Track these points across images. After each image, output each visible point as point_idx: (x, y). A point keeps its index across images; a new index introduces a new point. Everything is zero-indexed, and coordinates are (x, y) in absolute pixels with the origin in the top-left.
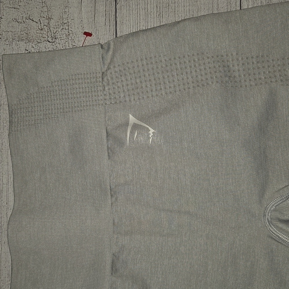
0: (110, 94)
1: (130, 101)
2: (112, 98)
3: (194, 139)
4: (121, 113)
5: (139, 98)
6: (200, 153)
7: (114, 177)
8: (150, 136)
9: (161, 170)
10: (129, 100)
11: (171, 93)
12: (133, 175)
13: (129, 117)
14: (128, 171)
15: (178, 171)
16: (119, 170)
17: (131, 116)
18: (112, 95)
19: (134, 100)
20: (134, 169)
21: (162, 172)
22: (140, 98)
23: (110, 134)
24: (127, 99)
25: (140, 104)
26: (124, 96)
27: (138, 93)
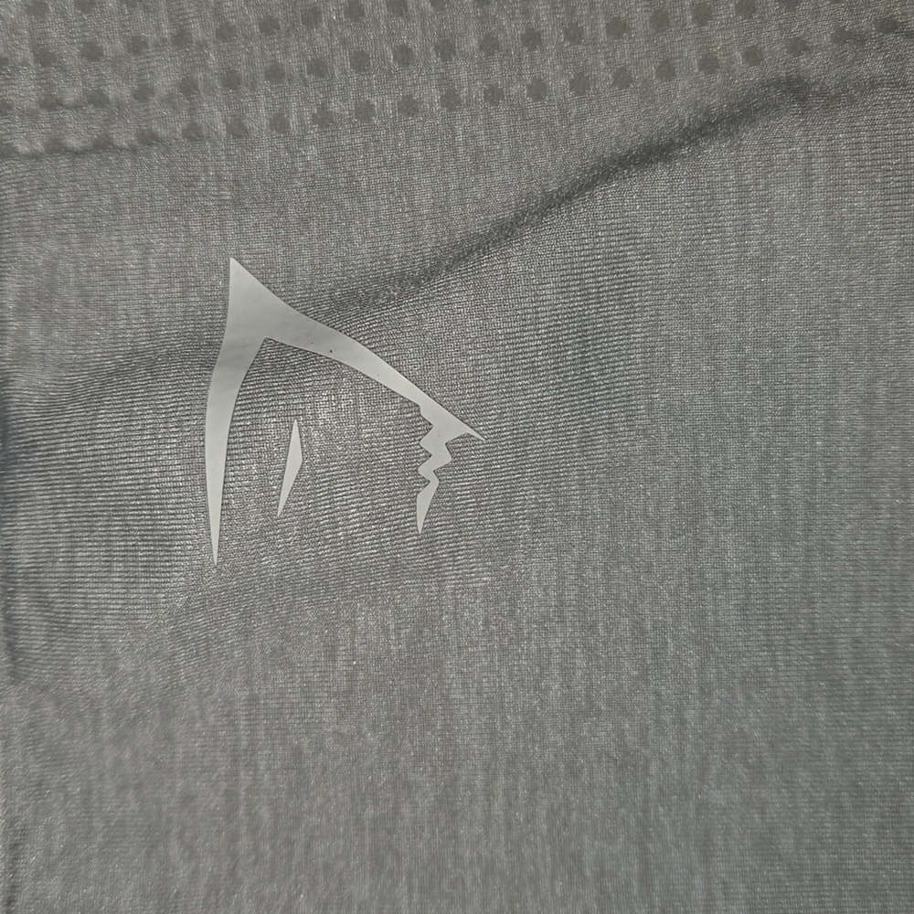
0: (45, 58)
1: (238, 131)
2: (69, 99)
3: (810, 506)
4: (146, 248)
5: (323, 108)
6: (857, 641)
7: (58, 848)
8: (426, 470)
9: (489, 794)
10: (230, 129)
11: (622, 79)
12: (234, 838)
13: (226, 290)
14: (188, 799)
15: (645, 811)
16: (101, 777)
17: (240, 276)
18: (63, 69)
19: (279, 124)
20: (245, 778)
21: (498, 808)
22: (335, 106)
23: (33, 446)
24: (215, 117)
25: (331, 165)
26: (188, 88)
27: (319, 68)
